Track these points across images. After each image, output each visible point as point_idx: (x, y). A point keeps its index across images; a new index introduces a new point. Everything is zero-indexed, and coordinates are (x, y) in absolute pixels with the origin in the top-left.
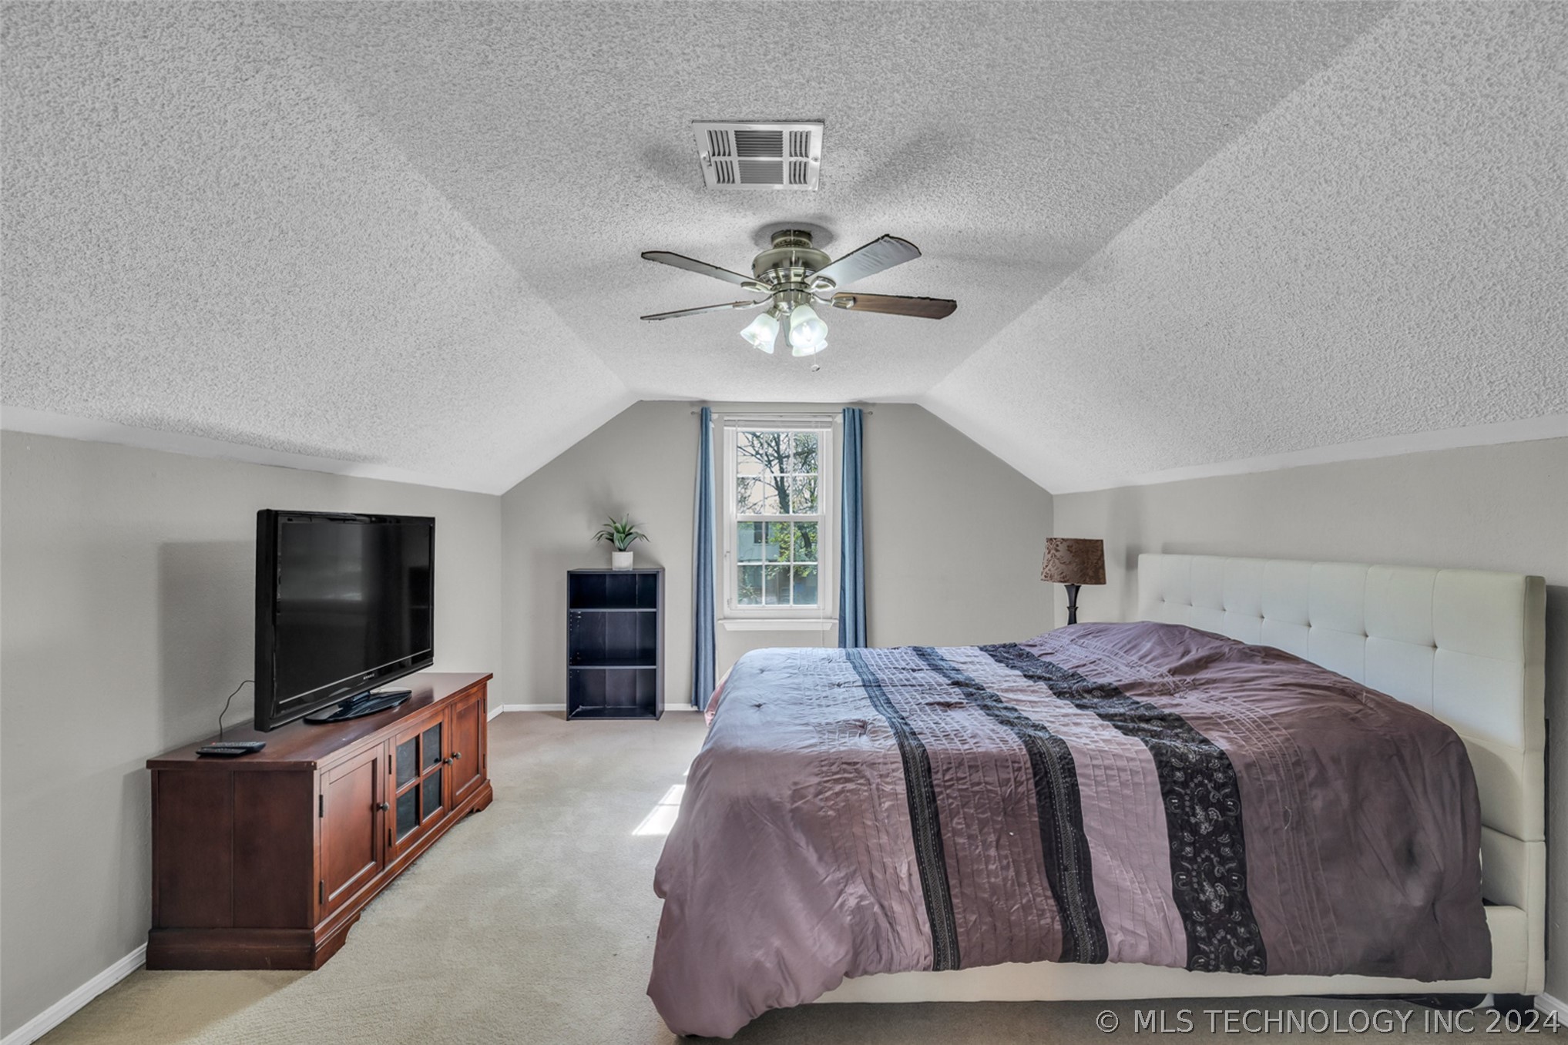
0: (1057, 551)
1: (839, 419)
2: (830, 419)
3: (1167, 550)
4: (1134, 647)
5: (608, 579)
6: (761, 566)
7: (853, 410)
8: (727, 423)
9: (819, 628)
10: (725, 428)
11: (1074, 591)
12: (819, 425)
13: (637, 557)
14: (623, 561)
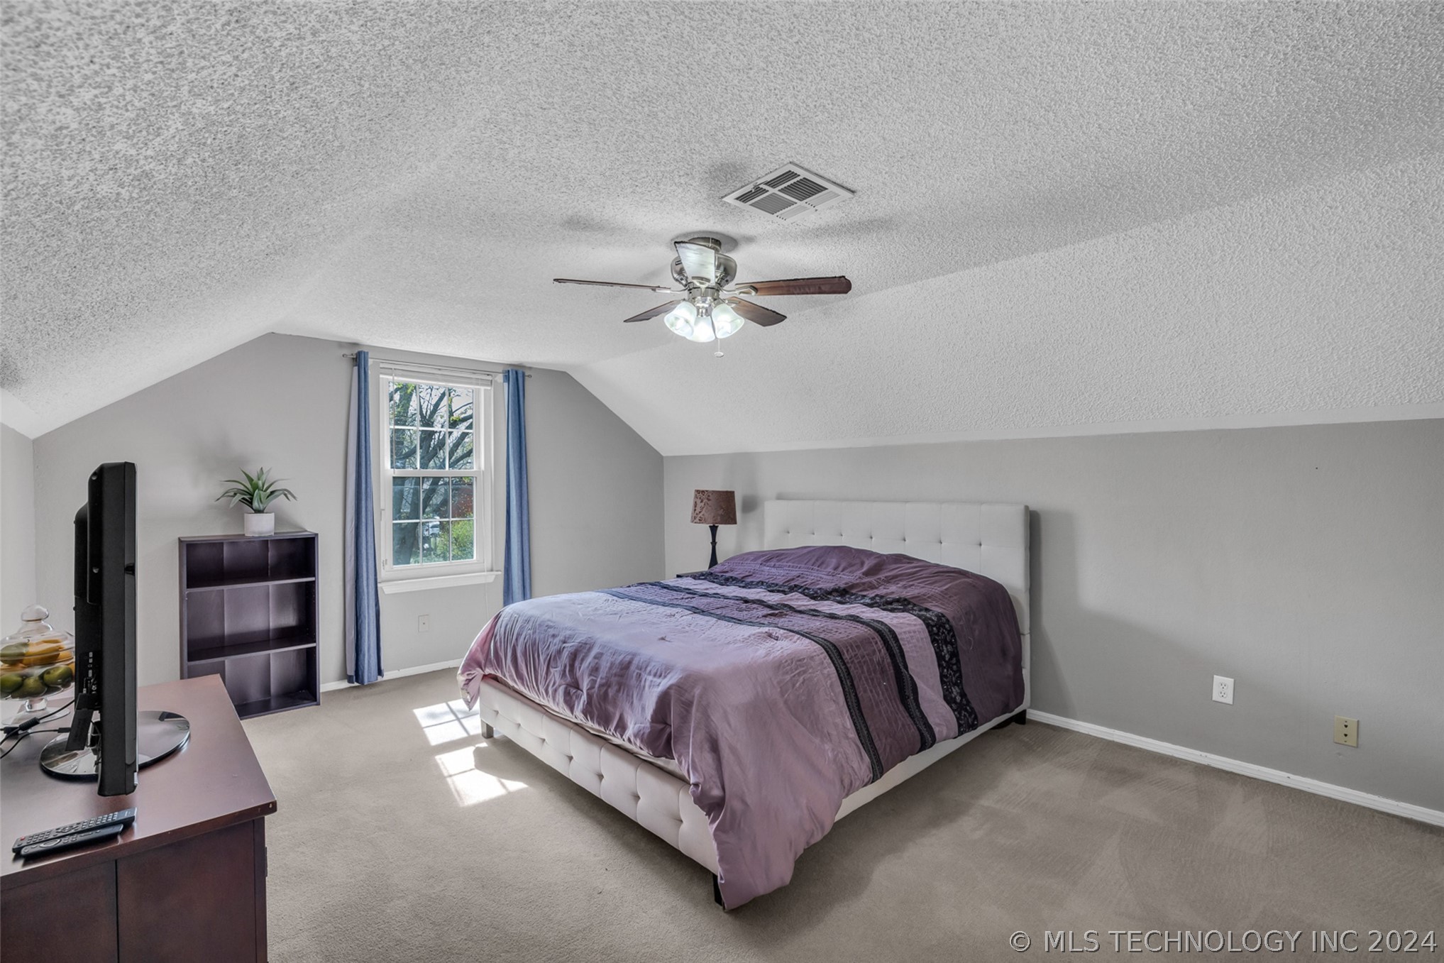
0: (709, 500)
1: (500, 378)
2: (490, 378)
3: (780, 497)
4: (822, 563)
5: (225, 548)
6: (417, 523)
7: (517, 373)
8: (383, 371)
9: (482, 581)
10: (381, 376)
11: (714, 530)
12: (480, 382)
13: (279, 520)
14: (261, 525)
